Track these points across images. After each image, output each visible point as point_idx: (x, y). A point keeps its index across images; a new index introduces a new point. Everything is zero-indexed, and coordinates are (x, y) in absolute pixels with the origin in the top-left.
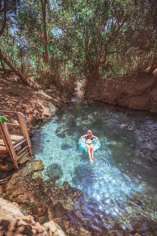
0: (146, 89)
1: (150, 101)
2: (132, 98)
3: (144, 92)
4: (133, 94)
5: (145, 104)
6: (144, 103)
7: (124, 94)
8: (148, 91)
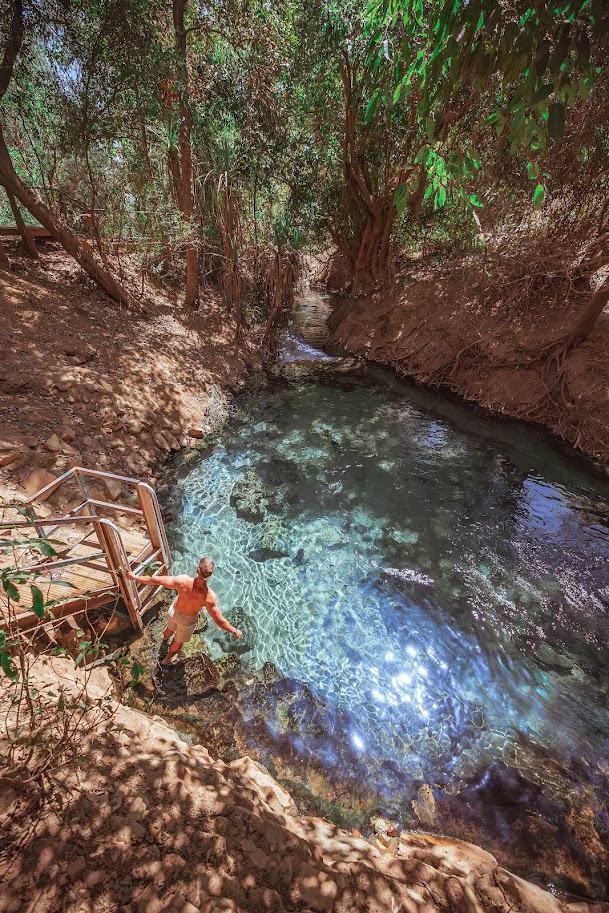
0: (553, 348)
1: (556, 395)
2: (500, 373)
3: (544, 358)
4: (505, 360)
5: (541, 402)
6: (539, 397)
7: (474, 356)
8: (556, 355)
